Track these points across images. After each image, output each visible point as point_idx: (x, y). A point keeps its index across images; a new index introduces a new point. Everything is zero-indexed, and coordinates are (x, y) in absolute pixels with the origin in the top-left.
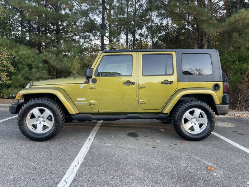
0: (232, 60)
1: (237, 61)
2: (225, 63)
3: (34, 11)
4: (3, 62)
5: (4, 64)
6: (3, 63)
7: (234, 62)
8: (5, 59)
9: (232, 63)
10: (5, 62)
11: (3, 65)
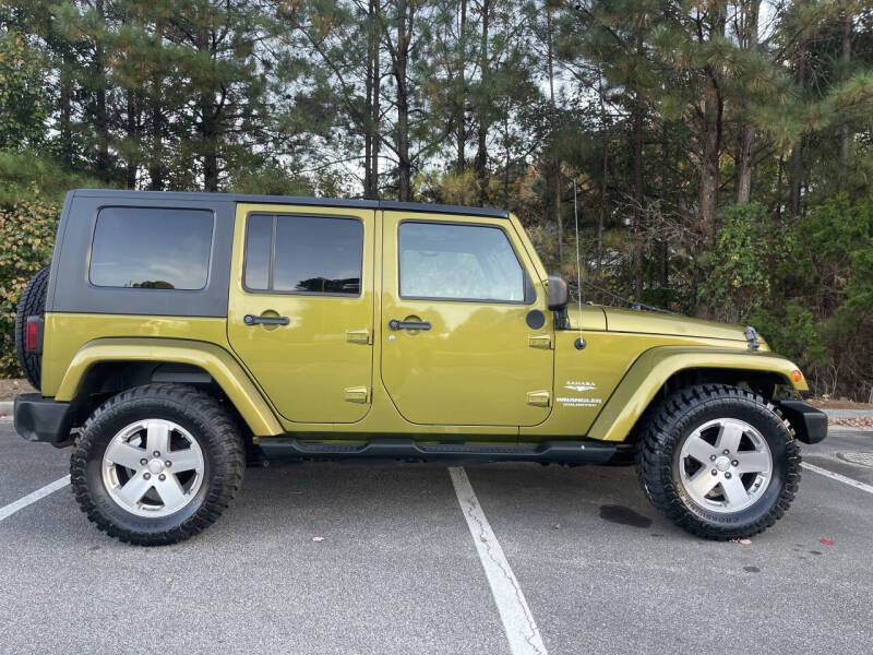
0: (851, 231)
1: (867, 232)
2: (825, 241)
3: (145, 56)
4: (30, 241)
5: (34, 248)
6: (30, 246)
7: (857, 235)
8: (37, 233)
9: (849, 241)
10: (38, 241)
11: (29, 254)
